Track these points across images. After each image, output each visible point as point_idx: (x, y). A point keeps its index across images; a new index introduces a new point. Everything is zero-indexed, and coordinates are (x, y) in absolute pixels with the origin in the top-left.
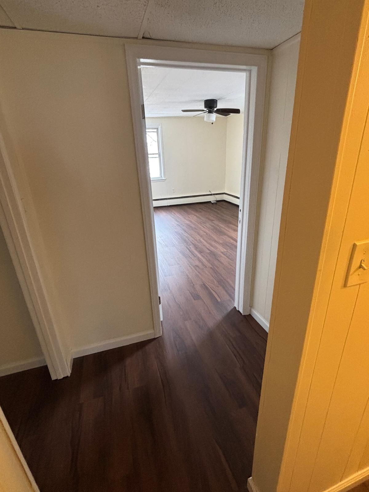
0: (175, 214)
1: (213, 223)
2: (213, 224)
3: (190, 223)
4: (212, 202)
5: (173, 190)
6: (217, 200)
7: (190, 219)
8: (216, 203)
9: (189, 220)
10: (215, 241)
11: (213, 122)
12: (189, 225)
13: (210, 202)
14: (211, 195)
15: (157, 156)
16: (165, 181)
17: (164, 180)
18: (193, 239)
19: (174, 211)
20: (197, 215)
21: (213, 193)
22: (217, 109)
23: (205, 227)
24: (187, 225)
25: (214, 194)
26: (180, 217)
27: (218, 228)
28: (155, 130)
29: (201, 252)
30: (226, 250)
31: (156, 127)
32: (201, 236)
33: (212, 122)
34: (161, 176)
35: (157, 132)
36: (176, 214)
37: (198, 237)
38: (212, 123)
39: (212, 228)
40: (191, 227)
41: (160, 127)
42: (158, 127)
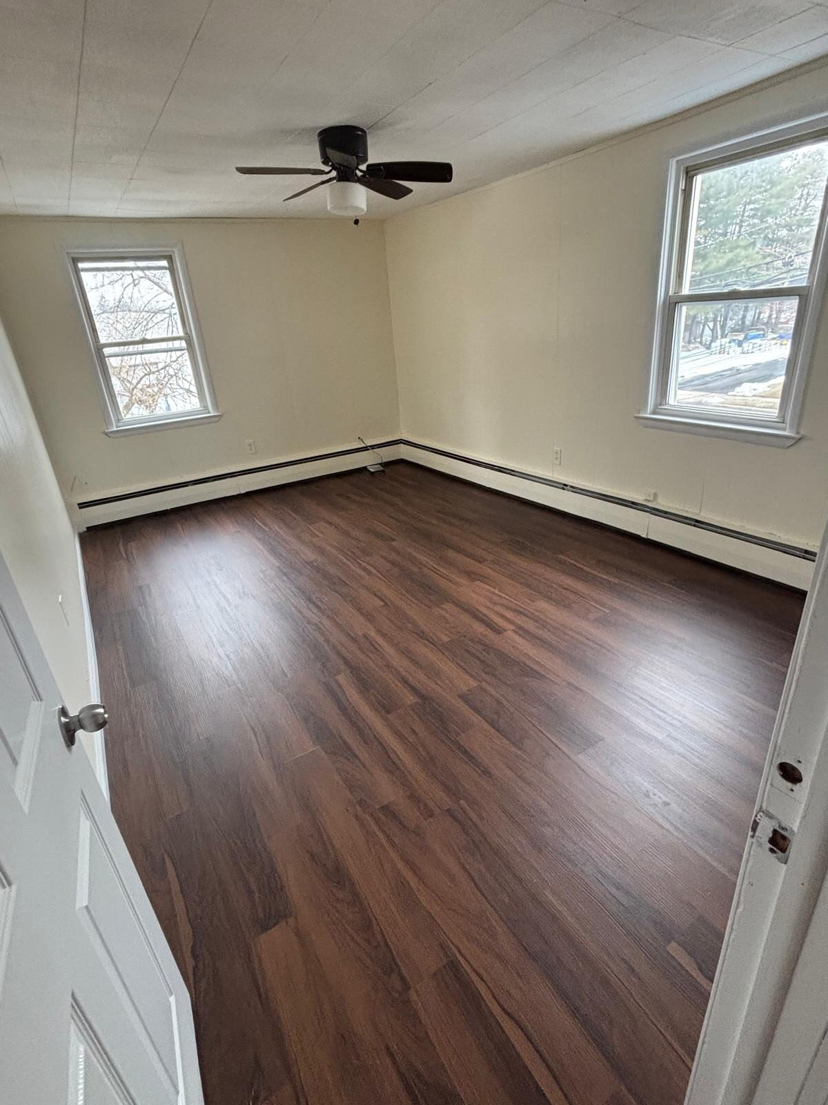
0: (265, 524)
1: (393, 549)
2: (393, 556)
3: (320, 559)
4: (372, 470)
5: (250, 445)
6: (385, 460)
7: (314, 540)
8: (383, 471)
9: (315, 546)
10: (422, 635)
11: (359, 215)
12: (318, 569)
13: (365, 468)
14: (365, 449)
15: (184, 344)
16: (217, 422)
17: (217, 419)
18: (344, 639)
19: (261, 512)
20: (335, 519)
21: (369, 443)
22: (368, 166)
23: (374, 571)
24: (313, 567)
25: (373, 447)
26: (282, 531)
27: (415, 569)
28: (164, 263)
29: (386, 706)
30: (474, 684)
31: (166, 250)
32: (369, 617)
33: (352, 214)
34: (206, 407)
35: (172, 269)
36: (269, 522)
37: (360, 626)
38: (356, 222)
39: (396, 571)
40: (326, 576)
41: (176, 252)
42: (173, 252)
